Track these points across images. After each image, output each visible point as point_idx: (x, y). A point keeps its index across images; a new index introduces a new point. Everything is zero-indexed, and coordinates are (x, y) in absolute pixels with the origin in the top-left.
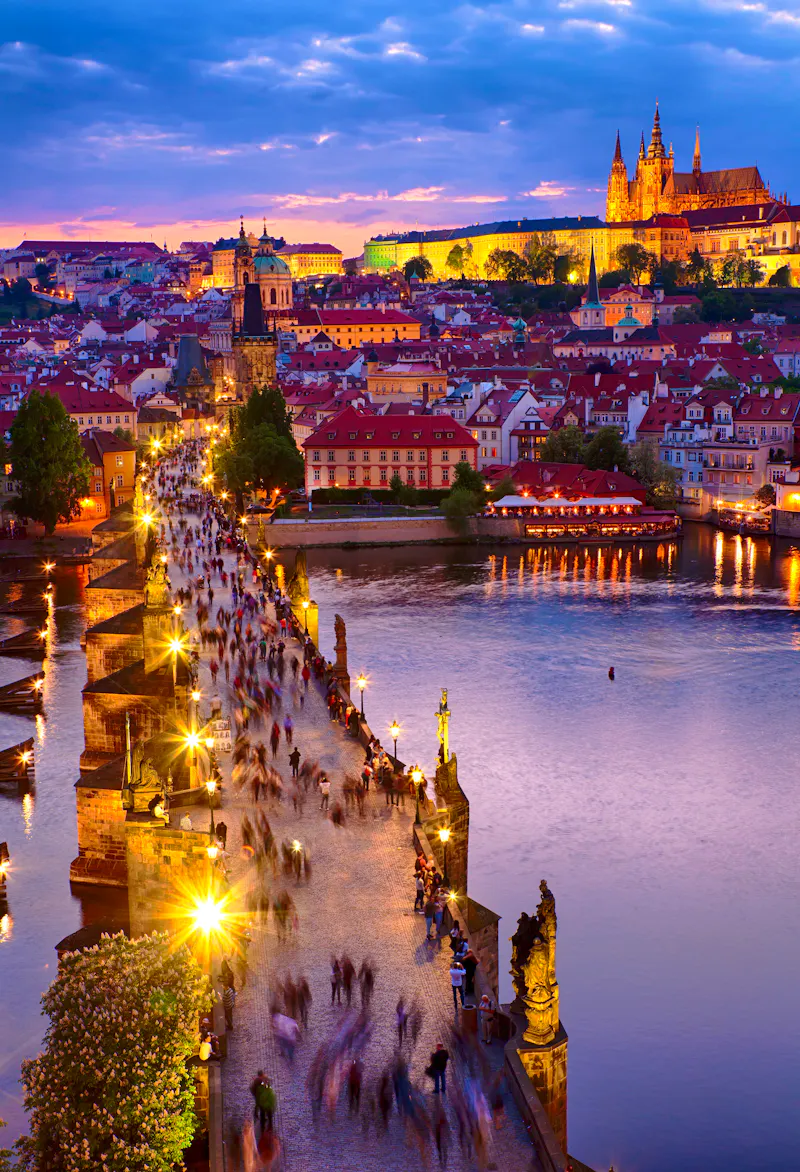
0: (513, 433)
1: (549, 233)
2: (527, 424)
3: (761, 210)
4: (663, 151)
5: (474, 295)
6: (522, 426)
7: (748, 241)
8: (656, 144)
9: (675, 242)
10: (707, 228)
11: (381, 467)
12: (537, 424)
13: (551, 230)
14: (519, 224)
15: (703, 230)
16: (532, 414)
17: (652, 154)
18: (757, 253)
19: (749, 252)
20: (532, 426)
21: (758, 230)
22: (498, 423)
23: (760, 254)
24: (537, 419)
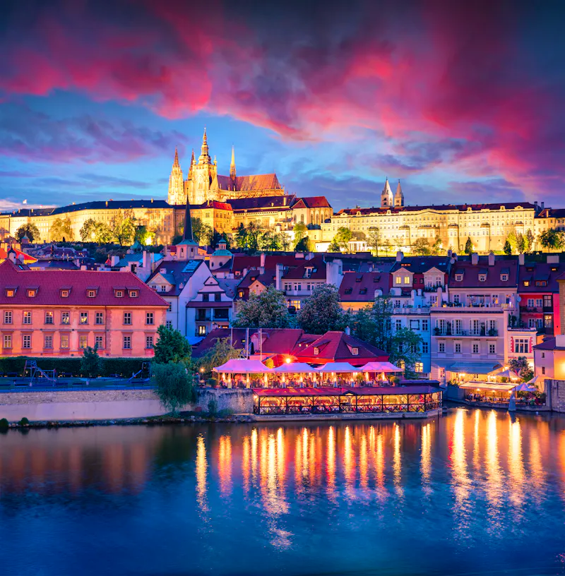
0: (190, 305)
1: (130, 210)
2: (206, 296)
3: (285, 199)
4: (210, 160)
5: (74, 250)
6: (200, 298)
7: (276, 221)
8: (205, 155)
9: (223, 219)
10: (246, 211)
11: (45, 332)
12: (218, 295)
13: (132, 208)
14: (107, 203)
15: (243, 212)
16: (211, 285)
17: (202, 162)
18: (283, 229)
19: (278, 228)
20: (212, 298)
21: (284, 213)
22: (175, 292)
23: (285, 230)
24: (218, 289)
